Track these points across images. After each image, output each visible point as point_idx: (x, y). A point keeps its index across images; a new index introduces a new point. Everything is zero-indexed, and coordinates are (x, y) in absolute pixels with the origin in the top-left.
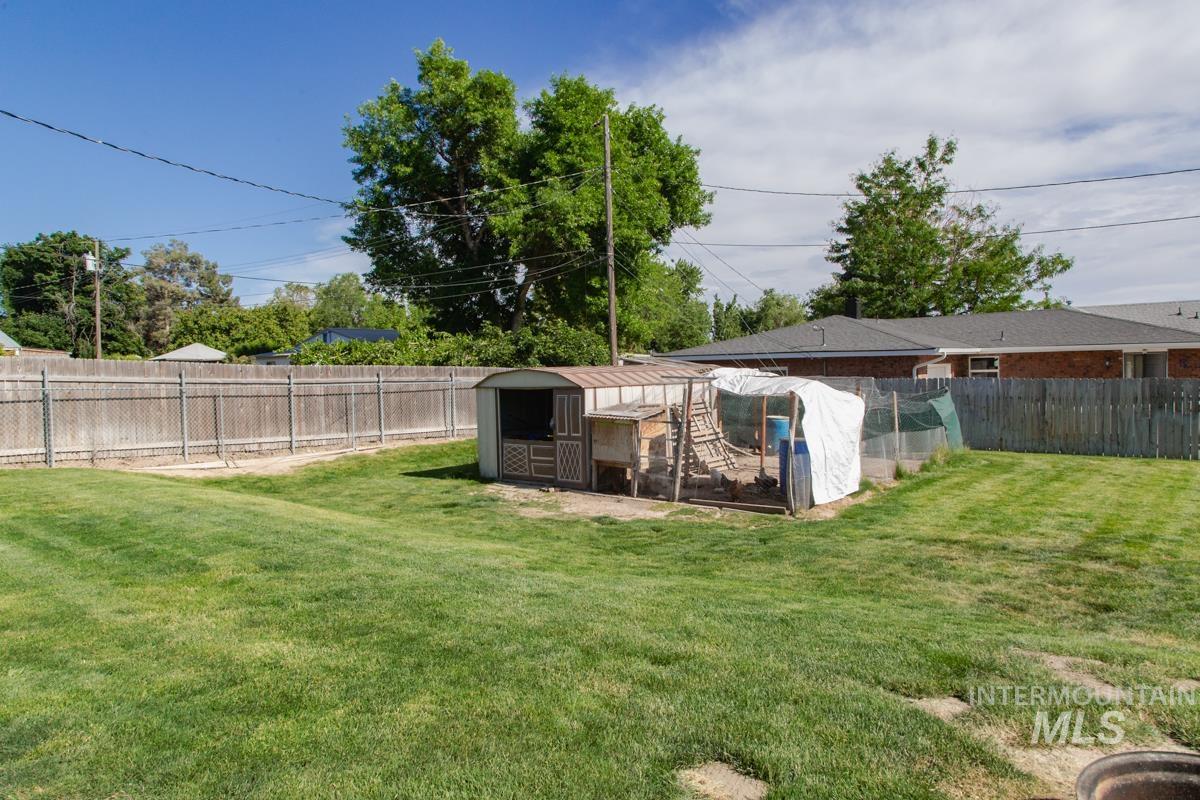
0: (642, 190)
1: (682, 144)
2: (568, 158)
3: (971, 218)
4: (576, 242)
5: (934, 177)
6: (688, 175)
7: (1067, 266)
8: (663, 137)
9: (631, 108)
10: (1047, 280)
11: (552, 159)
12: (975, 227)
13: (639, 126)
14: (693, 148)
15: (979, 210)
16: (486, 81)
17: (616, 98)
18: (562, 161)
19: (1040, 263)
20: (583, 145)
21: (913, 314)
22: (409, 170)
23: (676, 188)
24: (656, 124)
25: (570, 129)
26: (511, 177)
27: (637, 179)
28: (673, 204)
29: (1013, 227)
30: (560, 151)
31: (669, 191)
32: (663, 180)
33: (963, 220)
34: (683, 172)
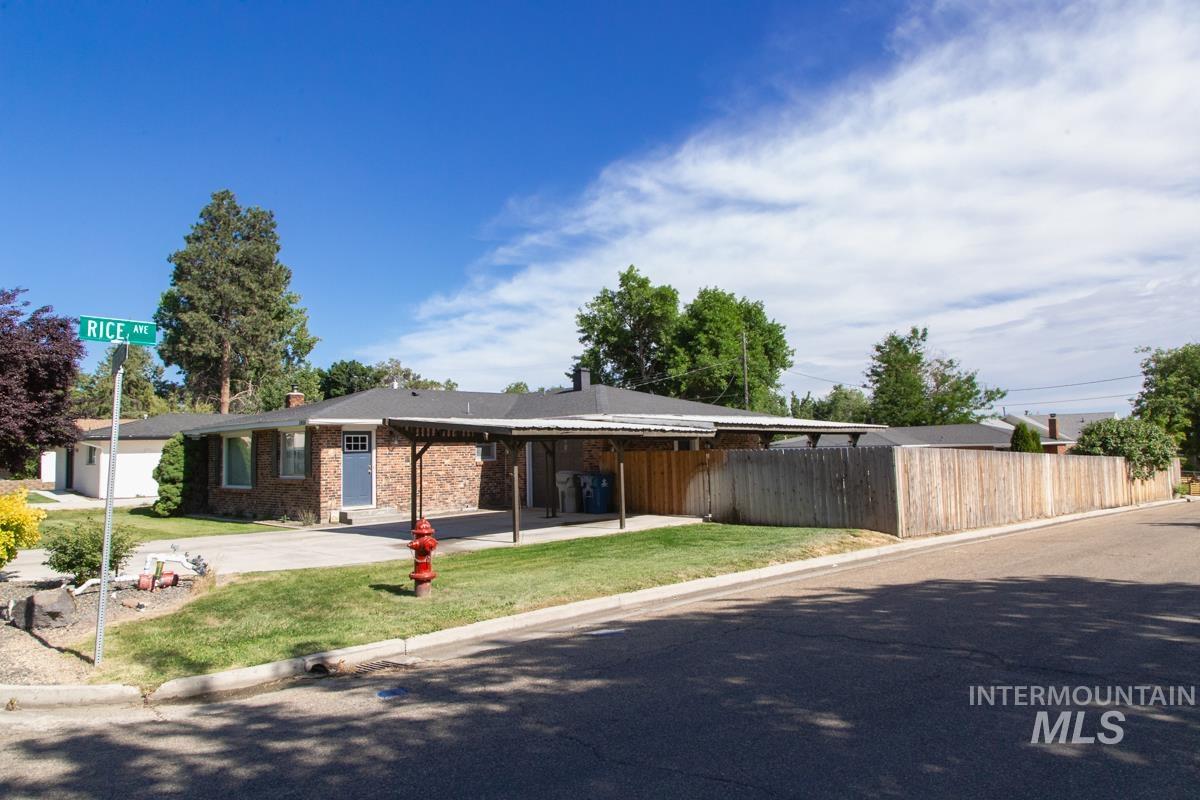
0: (753, 356)
1: (775, 323)
2: (711, 336)
3: (946, 366)
4: (719, 384)
5: (918, 348)
6: (779, 341)
7: (1004, 395)
8: (765, 319)
9: (744, 299)
10: (992, 402)
11: (702, 337)
12: (948, 372)
13: (749, 312)
14: (782, 325)
15: (951, 362)
16: (663, 293)
17: (735, 296)
18: (708, 338)
19: (986, 393)
20: (719, 329)
21: (912, 425)
22: (616, 339)
23: (772, 350)
24: (759, 312)
25: (711, 321)
26: (680, 347)
27: (750, 347)
28: (770, 358)
29: (970, 374)
30: (706, 332)
31: (769, 352)
32: (765, 346)
33: (942, 368)
34: (776, 340)
